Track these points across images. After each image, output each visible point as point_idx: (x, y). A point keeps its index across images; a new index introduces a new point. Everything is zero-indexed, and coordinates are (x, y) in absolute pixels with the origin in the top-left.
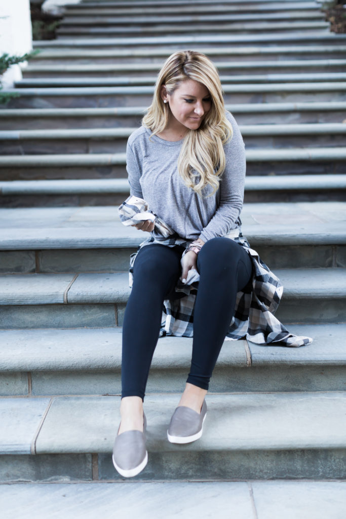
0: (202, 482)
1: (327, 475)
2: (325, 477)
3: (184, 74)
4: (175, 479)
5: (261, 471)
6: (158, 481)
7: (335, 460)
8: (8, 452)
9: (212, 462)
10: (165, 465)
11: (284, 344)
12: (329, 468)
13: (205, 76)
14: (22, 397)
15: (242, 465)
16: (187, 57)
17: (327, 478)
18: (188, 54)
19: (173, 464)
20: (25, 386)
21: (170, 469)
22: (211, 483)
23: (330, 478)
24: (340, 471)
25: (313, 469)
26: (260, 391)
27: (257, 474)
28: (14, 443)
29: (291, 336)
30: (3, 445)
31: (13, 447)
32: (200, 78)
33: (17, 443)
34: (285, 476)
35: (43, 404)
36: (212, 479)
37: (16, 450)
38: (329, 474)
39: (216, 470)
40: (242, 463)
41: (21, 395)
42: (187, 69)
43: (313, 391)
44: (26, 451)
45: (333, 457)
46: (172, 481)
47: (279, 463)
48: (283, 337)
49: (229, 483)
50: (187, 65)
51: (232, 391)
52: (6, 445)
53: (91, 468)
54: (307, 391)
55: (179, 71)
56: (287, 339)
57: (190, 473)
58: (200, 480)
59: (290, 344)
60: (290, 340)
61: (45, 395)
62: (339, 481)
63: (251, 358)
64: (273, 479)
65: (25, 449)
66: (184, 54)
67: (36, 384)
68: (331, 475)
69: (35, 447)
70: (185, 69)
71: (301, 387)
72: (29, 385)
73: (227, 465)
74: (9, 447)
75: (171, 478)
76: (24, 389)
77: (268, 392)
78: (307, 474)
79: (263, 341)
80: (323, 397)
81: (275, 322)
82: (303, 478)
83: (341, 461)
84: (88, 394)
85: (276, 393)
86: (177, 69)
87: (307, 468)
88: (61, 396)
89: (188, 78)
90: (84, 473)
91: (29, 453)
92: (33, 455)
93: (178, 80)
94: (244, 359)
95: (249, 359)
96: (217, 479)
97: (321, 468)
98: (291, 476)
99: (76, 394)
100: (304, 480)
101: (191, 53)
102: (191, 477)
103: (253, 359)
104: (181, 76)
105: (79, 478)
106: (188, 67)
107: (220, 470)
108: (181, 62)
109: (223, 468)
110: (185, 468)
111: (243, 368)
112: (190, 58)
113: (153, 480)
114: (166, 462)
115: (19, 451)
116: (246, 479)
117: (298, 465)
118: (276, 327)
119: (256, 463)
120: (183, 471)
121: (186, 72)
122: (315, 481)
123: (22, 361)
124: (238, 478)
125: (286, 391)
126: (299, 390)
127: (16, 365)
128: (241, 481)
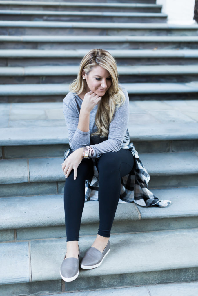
0: (122, 288)
1: (186, 280)
2: (185, 281)
3: (96, 62)
4: (107, 288)
5: (152, 280)
6: (98, 289)
7: (190, 272)
8: (16, 282)
9: (127, 277)
10: (102, 281)
11: (157, 206)
12: (187, 276)
13: (109, 65)
14: (10, 242)
15: (142, 278)
16: (98, 52)
17: (186, 281)
18: (99, 51)
19: (106, 280)
20: (13, 235)
21: (104, 282)
22: (126, 288)
23: (188, 281)
24: (193, 277)
25: (179, 277)
26: (143, 231)
27: (150, 282)
28: (19, 277)
29: (160, 201)
30: (13, 279)
31: (18, 279)
32: (105, 66)
33: (21, 277)
34: (164, 282)
35: (25, 246)
36: (126, 286)
37: (21, 281)
38: (187, 279)
39: (129, 281)
40: (143, 277)
41: (10, 241)
42: (98, 60)
43: (171, 230)
44: (26, 281)
45: (189, 271)
46: (105, 289)
47: (162, 275)
48: (156, 202)
49: (136, 288)
50: (98, 57)
51: (129, 232)
52: (15, 279)
53: (61, 286)
54: (168, 230)
55: (93, 61)
56: (159, 203)
57: (115, 284)
58: (120, 287)
59: (161, 206)
60: (160, 204)
61: (24, 240)
62: (192, 282)
63: (141, 215)
64: (158, 284)
65: (26, 280)
66: (97, 50)
67: (19, 235)
68: (188, 280)
69: (32, 279)
70: (96, 60)
71: (165, 228)
72: (15, 235)
73: (134, 278)
74: (17, 280)
75: (105, 287)
76: (12, 237)
77: (148, 232)
78: (176, 280)
79: (144, 205)
80: (178, 233)
81: (150, 194)
82: (173, 282)
83: (193, 272)
84: (49, 238)
85: (152, 232)
86: (92, 59)
87: (176, 277)
88: (34, 240)
89: (98, 65)
90: (57, 288)
91: (28, 282)
92: (31, 283)
93: (91, 66)
94: (137, 217)
95: (140, 216)
96: (129, 286)
97: (183, 276)
98: (168, 281)
99: (42, 238)
100: (174, 283)
101: (101, 51)
102: (116, 286)
103: (142, 216)
104: (93, 64)
105: (54, 291)
106: (99, 58)
107: (131, 281)
108: (94, 56)
109: (132, 280)
110: (112, 281)
111: (136, 221)
112: (100, 53)
113: (95, 289)
114: (102, 279)
115: (22, 282)
116: (145, 284)
117: (172, 276)
118: (151, 196)
119: (150, 276)
120: (111, 283)
121: (97, 61)
122: (180, 283)
123: (12, 223)
124: (140, 284)
125: (157, 230)
126: (164, 230)
127: (9, 226)
128: (142, 286)
